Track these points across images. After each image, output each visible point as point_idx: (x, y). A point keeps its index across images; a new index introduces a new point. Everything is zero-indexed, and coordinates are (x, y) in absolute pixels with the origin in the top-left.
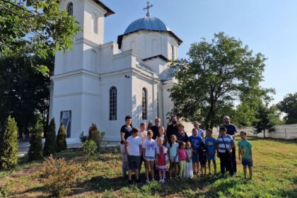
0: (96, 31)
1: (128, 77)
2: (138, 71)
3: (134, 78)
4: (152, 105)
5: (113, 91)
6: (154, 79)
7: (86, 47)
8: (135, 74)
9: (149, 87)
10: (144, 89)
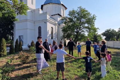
1: (46, 23)
2: (50, 21)
4: (55, 34)
5: (40, 28)
6: (55, 23)
8: (48, 22)
9: (54, 27)
10: (52, 27)
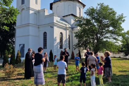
0: (36, 3)
1: (52, 27)
2: (58, 24)
3: (55, 28)
4: (66, 41)
5: (45, 34)
6: (66, 27)
7: (31, 12)
8: (56, 26)
9: (64, 32)
10: (61, 33)
